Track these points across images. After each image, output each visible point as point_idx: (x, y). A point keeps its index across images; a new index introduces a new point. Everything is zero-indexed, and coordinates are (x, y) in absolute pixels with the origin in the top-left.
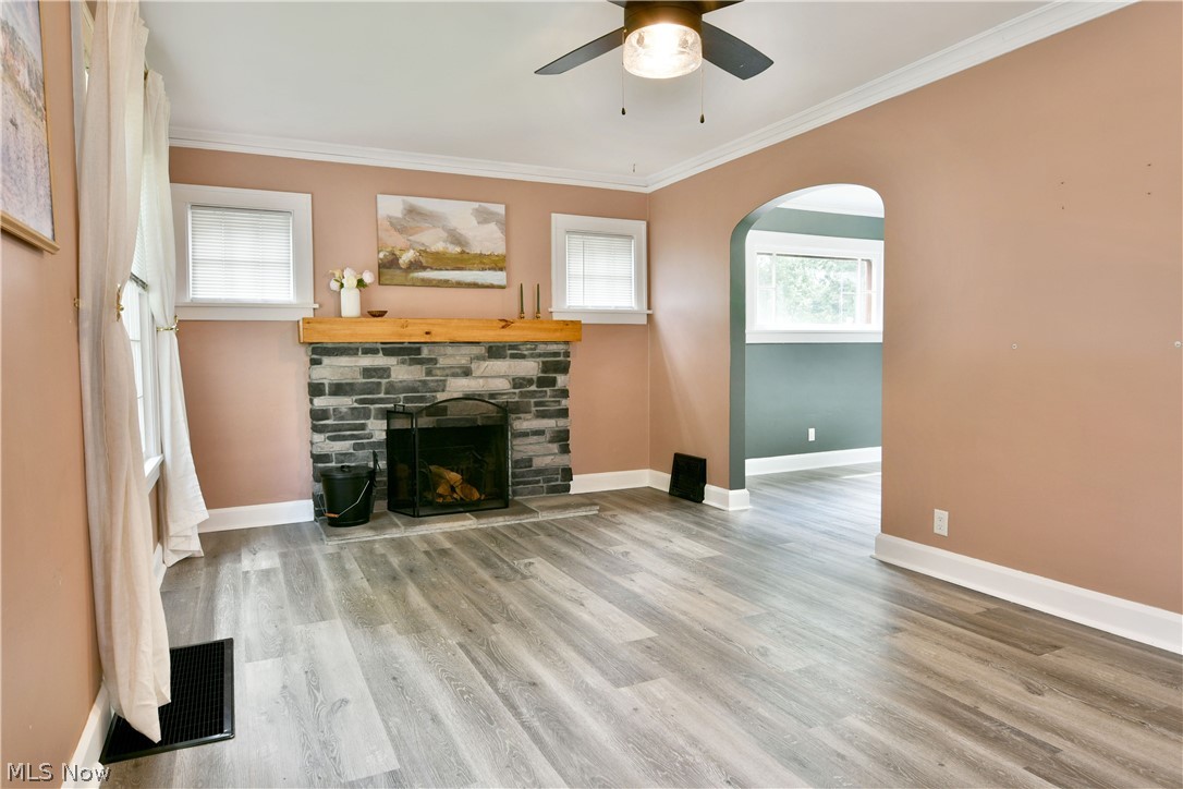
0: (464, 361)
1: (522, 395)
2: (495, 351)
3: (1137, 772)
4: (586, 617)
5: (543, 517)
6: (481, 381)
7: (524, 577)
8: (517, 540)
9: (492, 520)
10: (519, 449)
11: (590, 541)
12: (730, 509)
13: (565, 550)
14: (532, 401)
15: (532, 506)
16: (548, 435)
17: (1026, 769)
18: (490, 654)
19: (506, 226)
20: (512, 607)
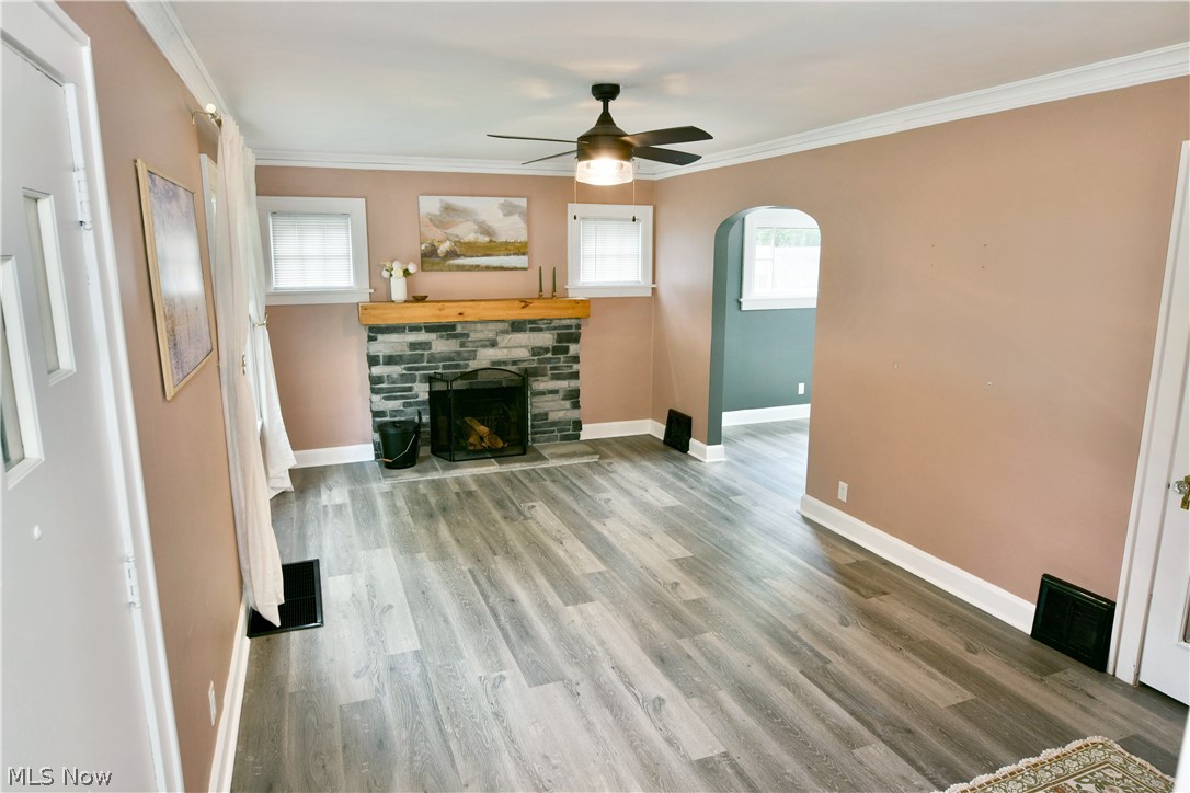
0: (491, 335)
1: (539, 361)
2: (517, 326)
3: (870, 678)
4: (561, 553)
5: (553, 463)
6: (505, 351)
7: (526, 518)
8: (529, 485)
9: (511, 465)
10: (536, 405)
11: (583, 487)
12: (707, 461)
13: (563, 495)
14: (549, 366)
15: (545, 453)
16: (561, 394)
17: (802, 672)
18: (489, 578)
19: (527, 216)
20: (511, 543)
